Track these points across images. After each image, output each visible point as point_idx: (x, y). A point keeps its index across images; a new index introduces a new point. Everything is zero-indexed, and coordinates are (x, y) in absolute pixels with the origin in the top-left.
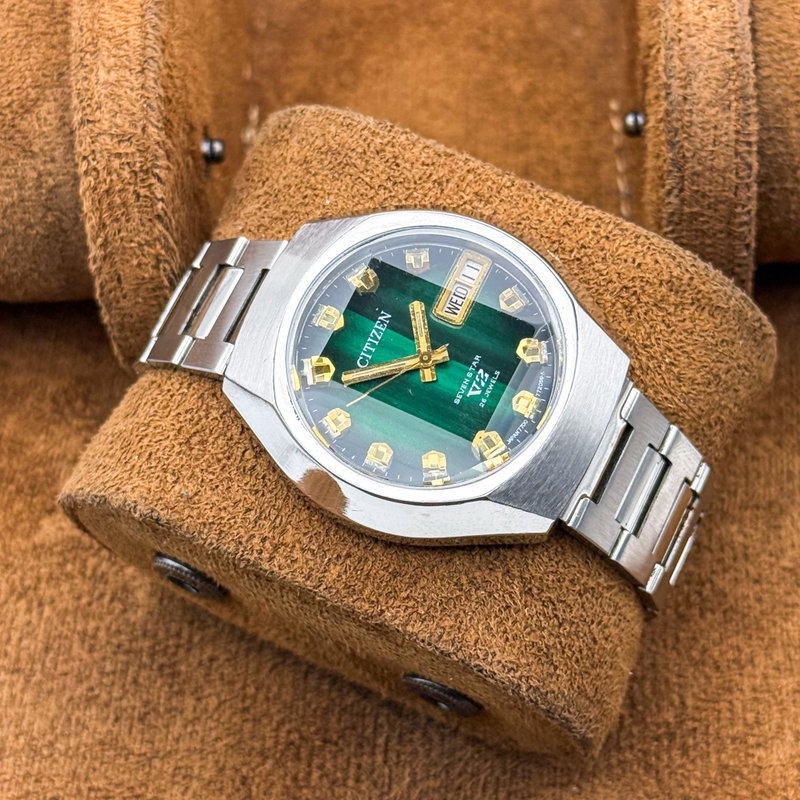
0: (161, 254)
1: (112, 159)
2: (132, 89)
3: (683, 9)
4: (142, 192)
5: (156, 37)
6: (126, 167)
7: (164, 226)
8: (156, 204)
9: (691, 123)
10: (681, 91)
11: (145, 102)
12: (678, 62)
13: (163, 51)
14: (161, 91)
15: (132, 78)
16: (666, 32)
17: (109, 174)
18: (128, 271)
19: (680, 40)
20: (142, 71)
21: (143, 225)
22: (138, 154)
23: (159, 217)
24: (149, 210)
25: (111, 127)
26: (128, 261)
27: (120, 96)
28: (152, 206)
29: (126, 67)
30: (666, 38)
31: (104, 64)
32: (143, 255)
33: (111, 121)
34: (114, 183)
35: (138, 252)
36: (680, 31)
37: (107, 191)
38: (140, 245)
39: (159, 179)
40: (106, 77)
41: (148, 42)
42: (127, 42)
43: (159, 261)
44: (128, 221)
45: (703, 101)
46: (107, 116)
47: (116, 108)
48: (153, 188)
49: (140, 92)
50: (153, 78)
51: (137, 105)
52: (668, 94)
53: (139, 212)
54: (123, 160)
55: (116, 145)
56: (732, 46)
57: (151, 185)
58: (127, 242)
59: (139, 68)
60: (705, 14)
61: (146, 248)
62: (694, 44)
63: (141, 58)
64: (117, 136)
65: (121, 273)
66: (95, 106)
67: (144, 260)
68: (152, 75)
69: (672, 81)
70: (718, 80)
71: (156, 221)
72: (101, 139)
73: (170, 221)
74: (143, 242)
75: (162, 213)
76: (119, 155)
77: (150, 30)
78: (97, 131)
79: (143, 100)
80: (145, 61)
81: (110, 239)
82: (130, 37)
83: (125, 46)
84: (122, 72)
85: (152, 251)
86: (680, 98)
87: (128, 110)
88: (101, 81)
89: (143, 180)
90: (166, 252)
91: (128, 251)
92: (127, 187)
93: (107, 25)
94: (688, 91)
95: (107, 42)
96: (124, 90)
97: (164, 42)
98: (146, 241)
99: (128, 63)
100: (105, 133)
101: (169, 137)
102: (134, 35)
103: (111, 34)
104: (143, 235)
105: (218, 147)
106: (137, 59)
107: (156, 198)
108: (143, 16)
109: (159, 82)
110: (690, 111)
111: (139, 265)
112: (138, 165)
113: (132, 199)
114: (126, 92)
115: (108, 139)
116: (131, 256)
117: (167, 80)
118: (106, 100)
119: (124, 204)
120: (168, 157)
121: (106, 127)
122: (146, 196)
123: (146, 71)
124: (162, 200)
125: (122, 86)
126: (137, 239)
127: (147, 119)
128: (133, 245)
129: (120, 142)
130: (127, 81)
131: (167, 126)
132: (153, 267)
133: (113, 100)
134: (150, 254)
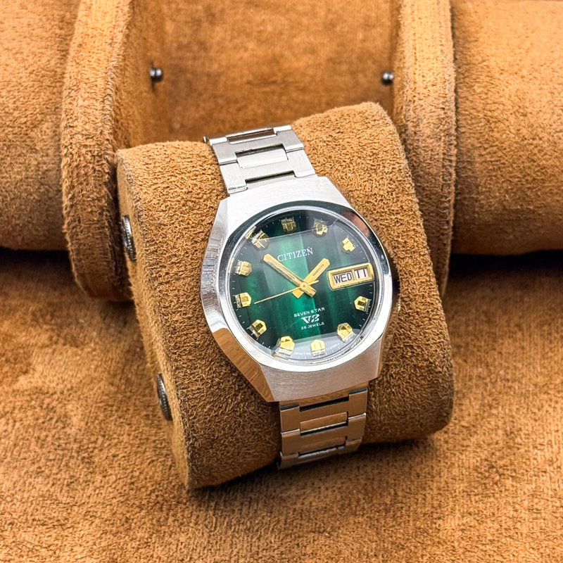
0: (104, 206)
1: (81, 148)
2: (96, 110)
3: (417, 85)
4: (97, 168)
5: (113, 85)
6: (89, 153)
8: (105, 176)
9: (418, 147)
10: (413, 129)
12: (412, 113)
13: (116, 93)
14: (113, 113)
15: (97, 104)
16: (407, 97)
17: (79, 156)
18: (84, 215)
20: (103, 102)
21: (96, 187)
22: (97, 146)
23: (106, 184)
24: (100, 178)
25: (83, 130)
26: (85, 209)
27: (89, 113)
28: (102, 176)
29: (94, 98)
31: (82, 97)
32: (94, 206)
33: (83, 127)
34: (81, 162)
35: (92, 204)
36: (414, 96)
37: (77, 166)
38: (93, 200)
39: (108, 161)
40: (82, 103)
41: (108, 86)
42: (96, 86)
43: (103, 210)
44: (87, 185)
45: (426, 135)
46: (81, 124)
47: (86, 120)
49: (101, 111)
50: (109, 105)
51: (99, 118)
52: (406, 130)
53: (94, 180)
54: (88, 149)
55: (85, 140)
56: (444, 106)
57: (103, 164)
58: (86, 197)
59: (101, 100)
60: (429, 88)
61: (96, 201)
62: (422, 104)
63: (103, 94)
64: (86, 135)
65: (81, 216)
66: (74, 119)
67: (95, 209)
68: (109, 103)
69: (409, 123)
70: (434, 124)
71: (104, 186)
72: (76, 137)
74: (95, 198)
75: (107, 181)
76: (86, 146)
77: (110, 80)
78: (74, 132)
80: (105, 96)
81: (76, 195)
82: (98, 83)
83: (95, 88)
84: (92, 101)
85: (100, 204)
86: (413, 133)
87: (94, 121)
88: (79, 105)
89: (98, 161)
91: (86, 203)
92: (88, 165)
93: (85, 77)
94: (417, 129)
95: (85, 85)
96: (92, 110)
97: (117, 89)
98: (97, 197)
99: (95, 96)
100: (79, 133)
101: (115, 139)
102: (101, 83)
103: (87, 81)
104: (95, 194)
106: (101, 95)
107: (104, 172)
108: (106, 73)
109: (112, 108)
110: (418, 140)
111: (92, 212)
112: (96, 152)
113: (91, 172)
114: (93, 112)
115: (80, 136)
116: (87, 206)
117: (117, 108)
118: (81, 116)
119: (86, 174)
120: (114, 151)
121: (80, 130)
122: (99, 171)
123: (105, 101)
124: (108, 173)
125: (91, 108)
126: (91, 196)
127: (104, 127)
128: (89, 199)
129: (87, 138)
130: (94, 105)
131: (114, 133)
132: (100, 214)
133: (85, 115)
134: (98, 206)
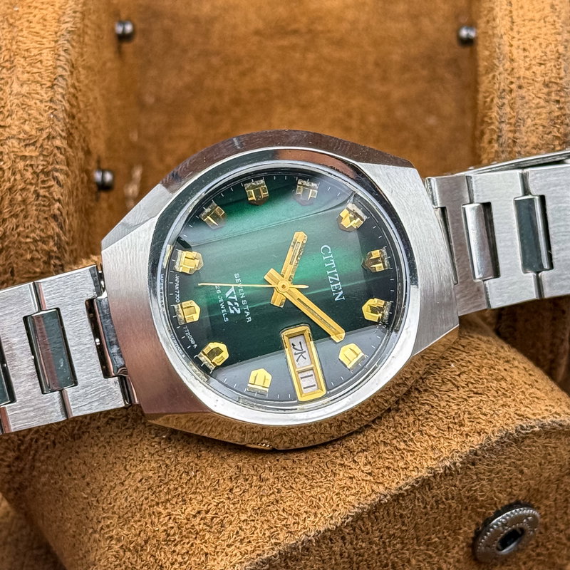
0: (53, 251)
1: (17, 160)
2: (41, 101)
3: (515, 65)
4: (42, 192)
5: (67, 60)
6: (30, 169)
7: (58, 225)
8: (54, 204)
10: (511, 135)
11: (52, 113)
12: (508, 109)
13: (72, 73)
14: (67, 105)
15: (43, 92)
16: (500, 83)
17: (14, 174)
18: (21, 264)
19: (511, 91)
20: (52, 87)
21: (39, 222)
22: (41, 158)
23: (54, 217)
24: (45, 208)
25: (20, 133)
26: (22, 256)
27: (30, 106)
28: (49, 206)
29: (38, 82)
30: (499, 89)
31: (18, 78)
32: (37, 251)
33: (20, 127)
34: (17, 182)
35: (33, 247)
36: (512, 83)
37: (10, 189)
38: (35, 241)
39: (58, 183)
40: (19, 89)
41: (59, 63)
42: (41, 61)
43: (50, 257)
44: (26, 217)
45: (531, 145)
46: (17, 123)
47: (26, 116)
48: (52, 189)
49: (49, 104)
50: (61, 93)
51: (45, 115)
52: (499, 137)
53: (36, 210)
54: (28, 162)
55: (23, 149)
56: (558, 98)
57: (49, 187)
58: (23, 237)
59: (49, 84)
60: (534, 69)
61: (40, 244)
62: (524, 94)
63: (52, 76)
64: (24, 140)
65: (15, 266)
66: (7, 114)
67: (37, 255)
68: (61, 90)
70: (544, 126)
71: (51, 220)
72: (9, 142)
73: (65, 221)
74: (38, 239)
75: (57, 212)
76: (24, 158)
77: (62, 53)
78: (6, 135)
79: (51, 111)
80: (55, 79)
81: (8, 233)
82: (44, 58)
83: (39, 65)
84: (34, 86)
85: (45, 247)
87: (36, 119)
88: (15, 92)
89: (43, 182)
90: (58, 248)
91: (23, 245)
92: (28, 187)
93: (23, 46)
94: (517, 135)
95: (22, 60)
96: (34, 101)
97: (73, 66)
98: (41, 237)
99: (40, 79)
100: (13, 137)
101: (70, 146)
102: (47, 57)
103: (27, 54)
104: (38, 232)
105: (108, 177)
106: (48, 76)
107: (54, 198)
108: (56, 42)
109: (66, 98)
111: (32, 259)
112: (41, 167)
113: (32, 198)
114: (36, 103)
115: (15, 142)
116: (25, 250)
118: (18, 109)
119: (24, 201)
120: (68, 165)
121: (14, 132)
122: (45, 196)
123: (55, 87)
124: (59, 200)
125: (33, 98)
127: (52, 128)
128: (28, 240)
129: (26, 145)
130: (38, 94)
131: (69, 137)
132: (45, 262)
133: (24, 109)
134: (43, 250)
